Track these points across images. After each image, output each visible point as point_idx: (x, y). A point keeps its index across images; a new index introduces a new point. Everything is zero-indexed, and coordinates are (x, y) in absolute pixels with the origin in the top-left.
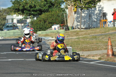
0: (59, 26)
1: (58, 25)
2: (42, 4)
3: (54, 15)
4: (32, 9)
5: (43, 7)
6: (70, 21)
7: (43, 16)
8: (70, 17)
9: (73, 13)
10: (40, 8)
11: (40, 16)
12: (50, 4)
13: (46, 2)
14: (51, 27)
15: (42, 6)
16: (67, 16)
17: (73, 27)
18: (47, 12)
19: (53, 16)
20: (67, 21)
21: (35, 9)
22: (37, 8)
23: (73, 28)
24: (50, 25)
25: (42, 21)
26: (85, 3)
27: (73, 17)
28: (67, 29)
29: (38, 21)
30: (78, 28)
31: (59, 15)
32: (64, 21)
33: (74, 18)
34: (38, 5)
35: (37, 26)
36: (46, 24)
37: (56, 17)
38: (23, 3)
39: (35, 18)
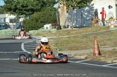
0: (51, 26)
1: (50, 24)
2: (35, 3)
3: (46, 14)
4: (24, 8)
5: (35, 6)
6: (62, 20)
7: (35, 15)
8: (62, 17)
9: (66, 12)
10: (32, 7)
11: (32, 15)
12: (42, 3)
13: (38, 2)
14: (43, 26)
15: (34, 5)
16: (59, 15)
17: (65, 26)
18: (39, 11)
20: (59, 20)
22: (29, 7)
24: (42, 24)
25: (34, 21)
26: (77, 2)
27: (65, 16)
28: (60, 28)
29: (30, 20)
31: (51, 14)
32: (56, 20)
33: (66, 18)
34: (31, 4)
35: (29, 26)
36: (38, 23)
37: (48, 16)
38: (15, 2)
39: (28, 17)
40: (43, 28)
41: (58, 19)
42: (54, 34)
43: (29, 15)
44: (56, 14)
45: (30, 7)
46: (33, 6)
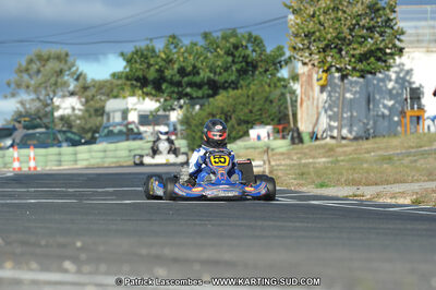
0: (271, 131)
1: (269, 128)
2: (220, 63)
3: (256, 98)
4: (186, 79)
5: (220, 74)
6: (305, 115)
7: (221, 99)
8: (304, 105)
10: (212, 75)
11: (211, 100)
12: (244, 64)
13: (230, 59)
14: (246, 134)
15: (218, 70)
16: (296, 101)
17: (314, 133)
18: (234, 89)
19: (253, 99)
20: (295, 115)
21: (197, 79)
22: (202, 76)
23: (314, 137)
24: (244, 127)
25: (218, 116)
26: (353, 56)
27: (315, 103)
28: (297, 138)
29: (204, 114)
30: (332, 137)
31: (272, 97)
32: (286, 115)
33: (317, 108)
34: (207, 67)
36: (229, 124)
37: (261, 102)
38: (159, 60)
39: (197, 107)
40: (246, 138)
41: (290, 113)
42: (282, 154)
43: (201, 101)
44: (286, 99)
45: (205, 74)
46: (215, 73)
